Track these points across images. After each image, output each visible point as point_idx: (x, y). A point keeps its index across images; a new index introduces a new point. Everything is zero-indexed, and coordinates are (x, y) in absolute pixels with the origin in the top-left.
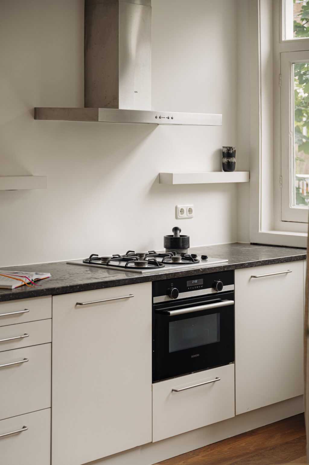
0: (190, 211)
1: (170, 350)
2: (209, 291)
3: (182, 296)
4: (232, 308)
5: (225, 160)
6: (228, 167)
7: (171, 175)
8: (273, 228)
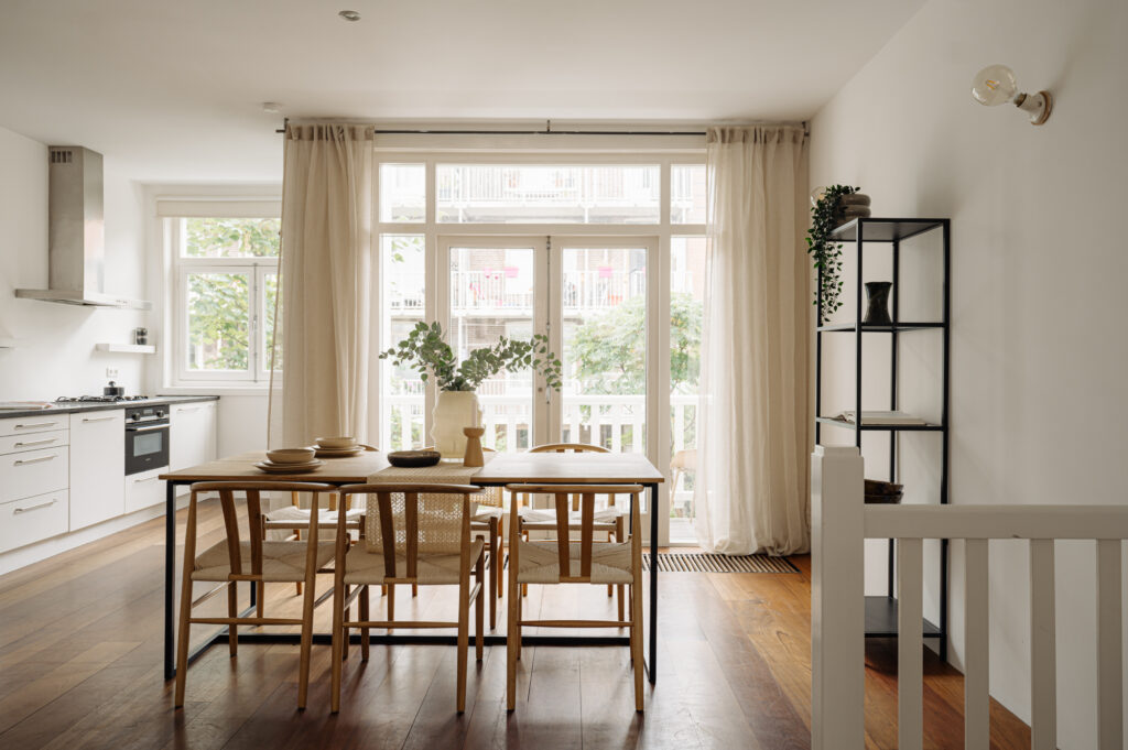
0: (116, 372)
1: (136, 454)
2: (155, 418)
3: (143, 419)
4: (167, 429)
5: (140, 337)
6: (142, 342)
7: (108, 345)
8: (173, 385)
